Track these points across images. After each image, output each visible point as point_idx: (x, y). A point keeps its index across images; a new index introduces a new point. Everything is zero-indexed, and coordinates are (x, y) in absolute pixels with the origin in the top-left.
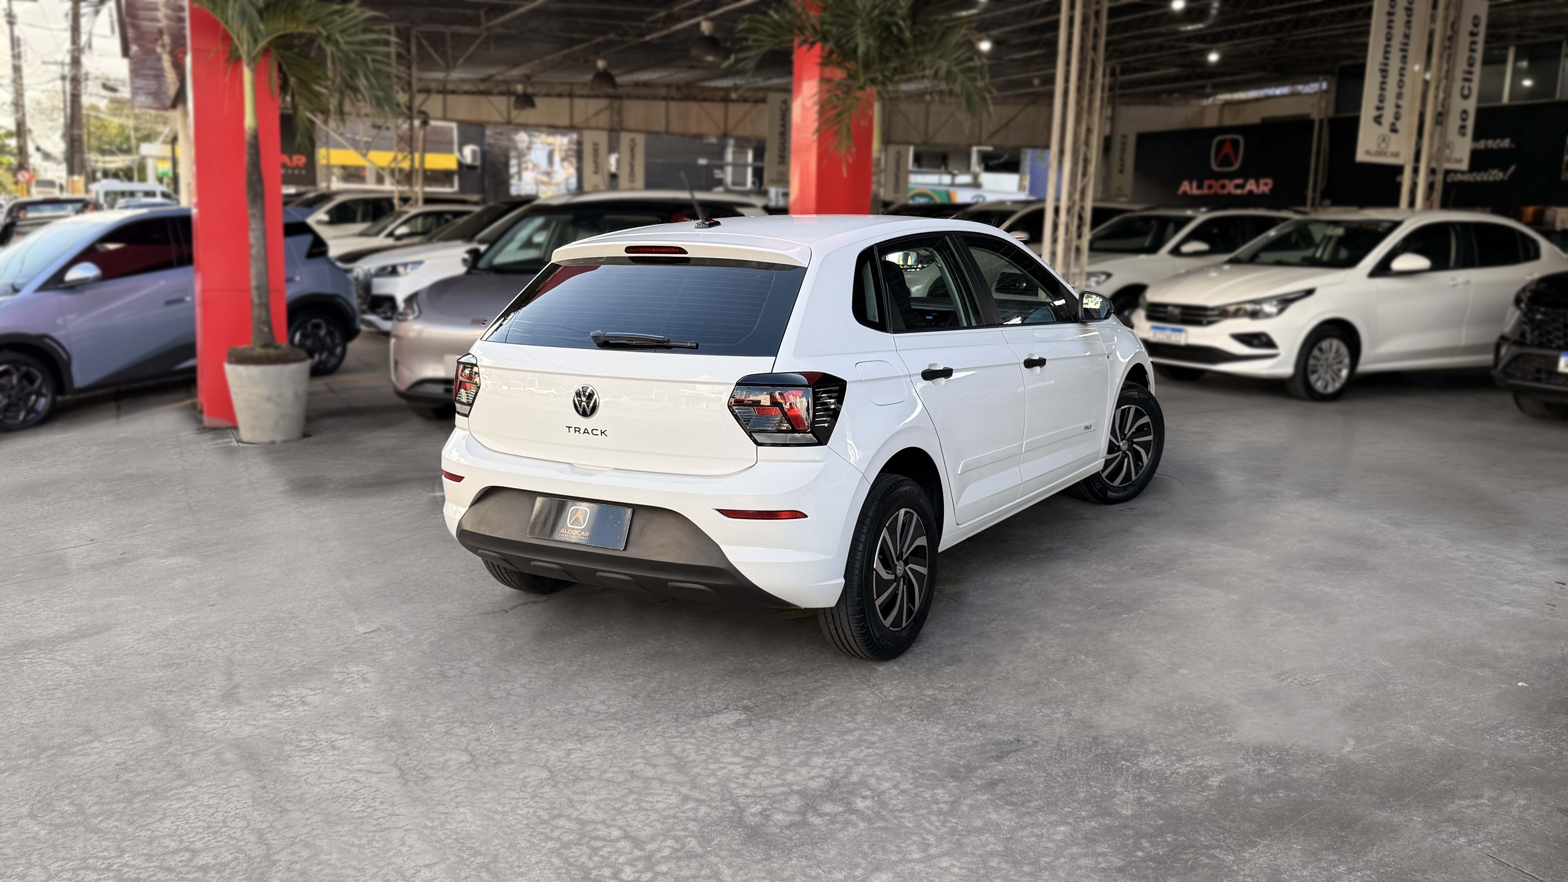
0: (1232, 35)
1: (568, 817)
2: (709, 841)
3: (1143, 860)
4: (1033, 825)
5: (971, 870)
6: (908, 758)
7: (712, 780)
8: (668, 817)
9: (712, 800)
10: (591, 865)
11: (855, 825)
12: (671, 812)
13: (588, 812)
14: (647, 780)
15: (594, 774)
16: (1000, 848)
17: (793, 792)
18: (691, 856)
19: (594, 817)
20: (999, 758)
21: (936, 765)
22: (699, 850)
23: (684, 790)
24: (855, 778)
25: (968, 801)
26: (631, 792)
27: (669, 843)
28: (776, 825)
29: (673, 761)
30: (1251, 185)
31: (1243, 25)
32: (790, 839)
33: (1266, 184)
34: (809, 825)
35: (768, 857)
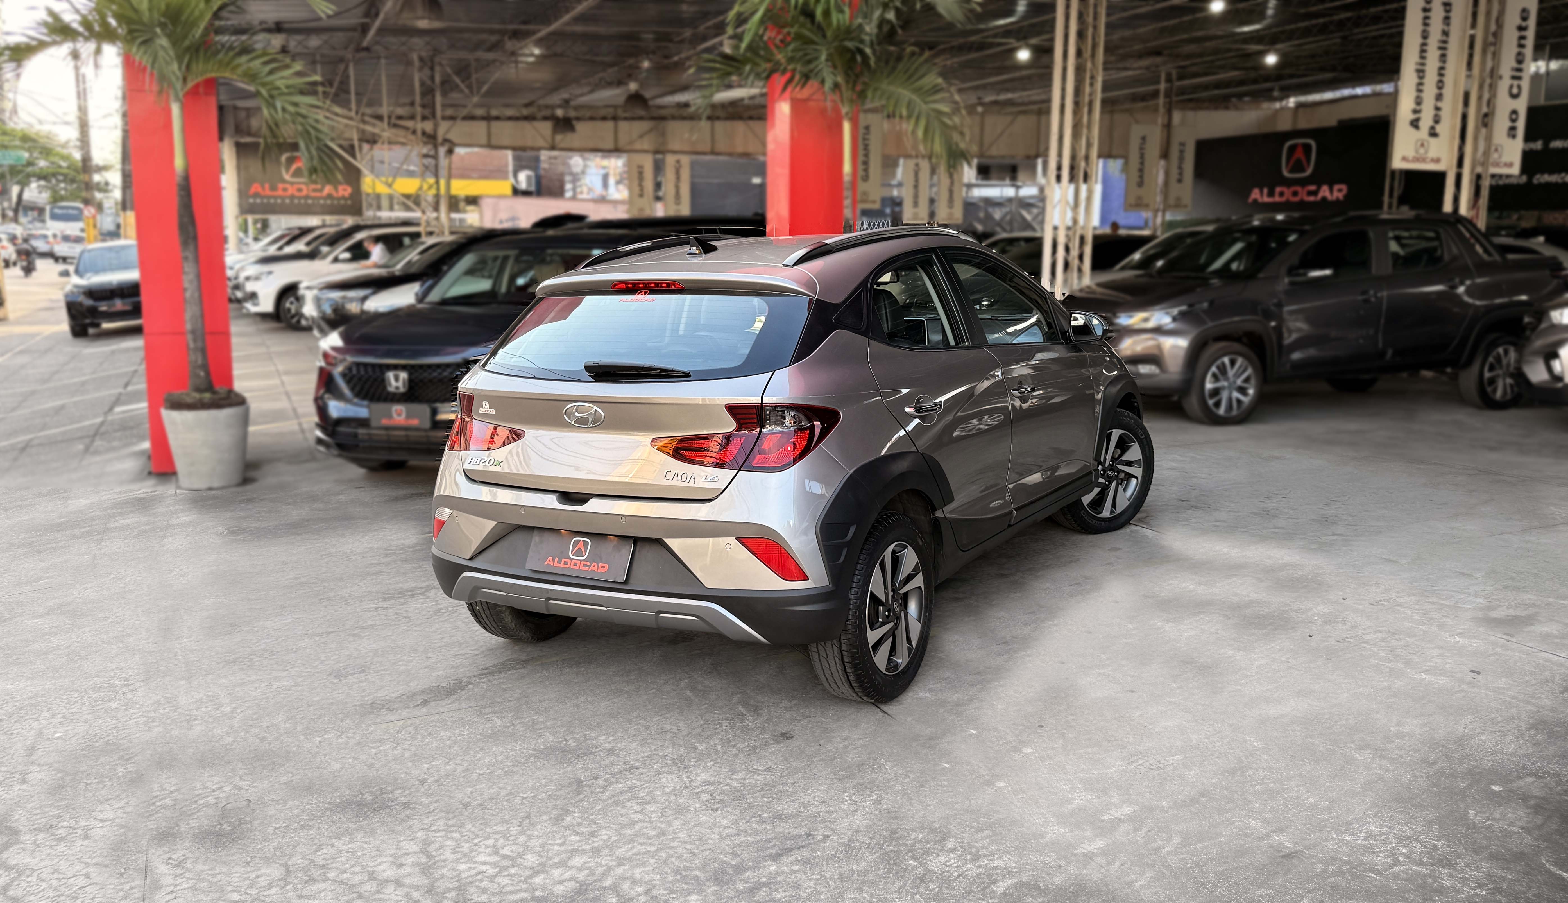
0: (1289, 36)
6: (678, 857)
20: (777, 857)
21: (705, 865)
24: (608, 882)
29: (424, 859)
30: (1325, 191)
31: (1301, 25)
33: (1340, 190)
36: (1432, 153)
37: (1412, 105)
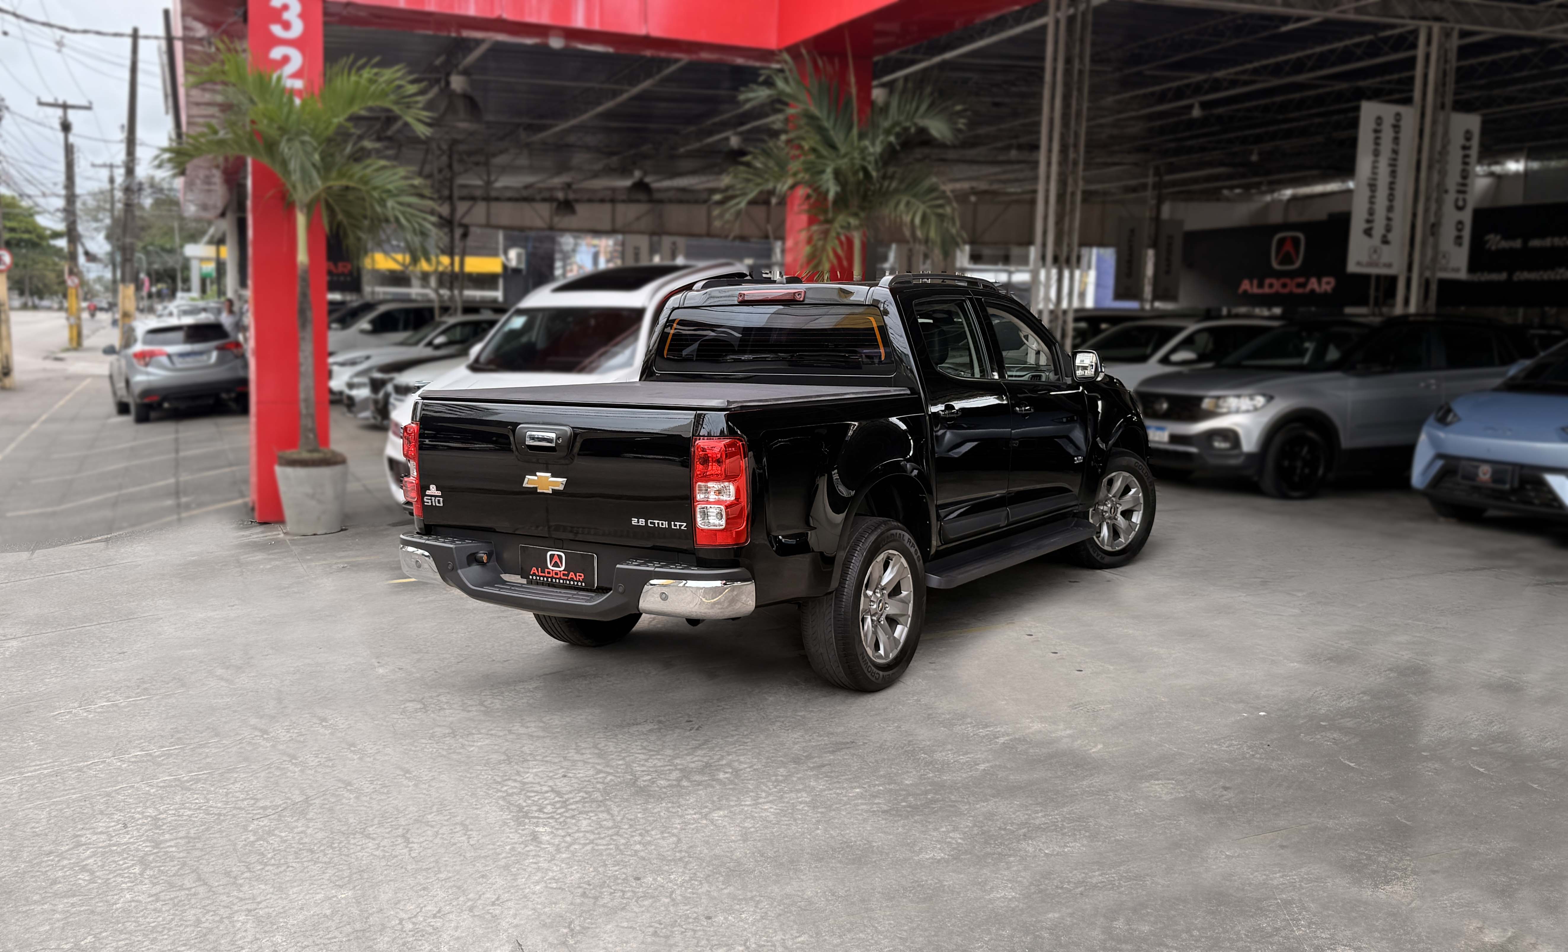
2: (608, 795)
3: (904, 807)
4: (837, 788)
5: (782, 810)
6: (767, 752)
7: (620, 762)
8: (585, 781)
9: (618, 772)
10: (524, 804)
11: (714, 787)
12: (587, 779)
13: (529, 777)
14: (574, 761)
15: (539, 758)
16: (808, 800)
17: (676, 769)
18: (593, 801)
19: (533, 781)
20: (833, 752)
21: (785, 755)
23: (599, 767)
25: (799, 776)
26: (562, 768)
27: (581, 794)
28: (658, 786)
30: (1313, 284)
31: (1285, 126)
32: (665, 793)
33: (1328, 283)
34: (681, 787)
35: (647, 802)
36: (1385, 259)
37: (1365, 216)
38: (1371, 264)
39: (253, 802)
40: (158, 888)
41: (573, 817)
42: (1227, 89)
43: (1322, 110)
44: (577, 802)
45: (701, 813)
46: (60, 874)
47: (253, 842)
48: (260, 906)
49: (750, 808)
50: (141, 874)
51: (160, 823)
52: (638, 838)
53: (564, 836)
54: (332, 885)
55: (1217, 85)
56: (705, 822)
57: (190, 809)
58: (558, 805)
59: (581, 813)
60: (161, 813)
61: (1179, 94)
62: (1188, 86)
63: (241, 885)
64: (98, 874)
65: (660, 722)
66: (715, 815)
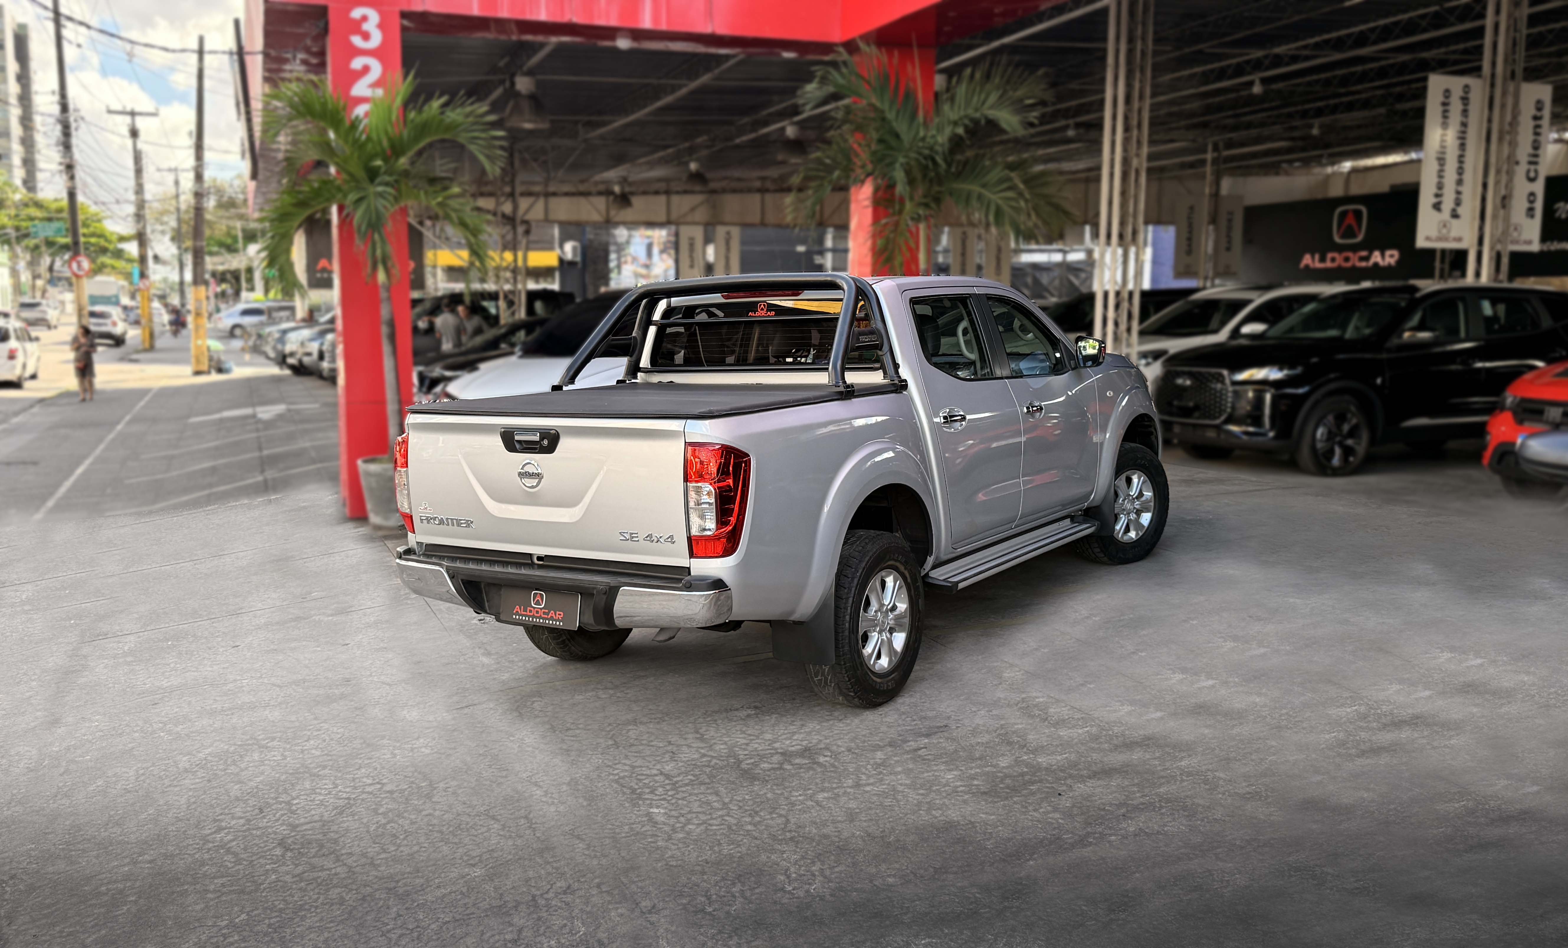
0: (1333, 110)
1: (625, 764)
2: (715, 777)
4: (935, 771)
5: (883, 792)
7: (723, 746)
8: (691, 765)
9: (722, 756)
10: (636, 787)
11: (814, 770)
12: (693, 762)
13: (637, 761)
16: (908, 782)
17: (777, 753)
18: (701, 783)
21: (882, 739)
22: (707, 781)
23: (703, 751)
25: (896, 759)
26: (668, 752)
27: (689, 777)
28: (761, 769)
30: (1376, 257)
31: (1345, 99)
32: (769, 776)
33: (1392, 256)
34: (784, 769)
35: (753, 785)
36: (1454, 234)
37: (1434, 190)
38: (1440, 239)
39: (379, 786)
40: (300, 869)
41: (683, 799)
42: (1288, 64)
43: (1385, 82)
44: (687, 785)
45: (806, 795)
46: (206, 856)
47: (384, 824)
48: (400, 884)
49: (852, 790)
50: (283, 856)
51: (294, 808)
52: (748, 819)
53: (677, 817)
54: (464, 864)
55: (1278, 61)
56: (810, 803)
57: (320, 794)
58: (668, 787)
59: (690, 795)
60: (294, 799)
61: (1239, 70)
62: (1248, 62)
63: (379, 865)
64: (242, 856)
65: (756, 708)
66: (820, 796)
